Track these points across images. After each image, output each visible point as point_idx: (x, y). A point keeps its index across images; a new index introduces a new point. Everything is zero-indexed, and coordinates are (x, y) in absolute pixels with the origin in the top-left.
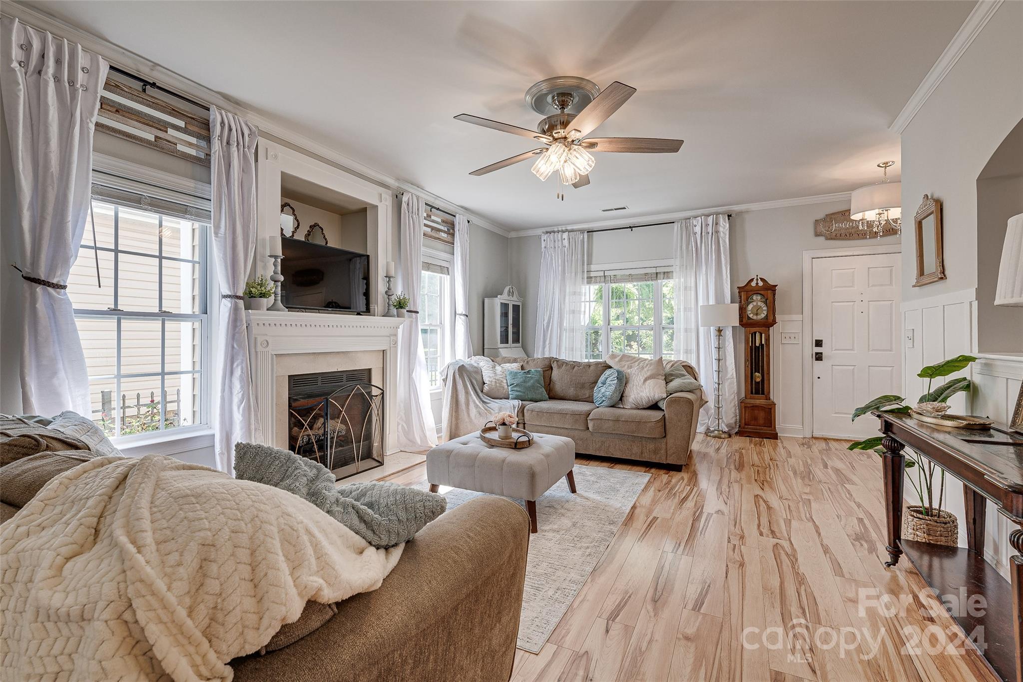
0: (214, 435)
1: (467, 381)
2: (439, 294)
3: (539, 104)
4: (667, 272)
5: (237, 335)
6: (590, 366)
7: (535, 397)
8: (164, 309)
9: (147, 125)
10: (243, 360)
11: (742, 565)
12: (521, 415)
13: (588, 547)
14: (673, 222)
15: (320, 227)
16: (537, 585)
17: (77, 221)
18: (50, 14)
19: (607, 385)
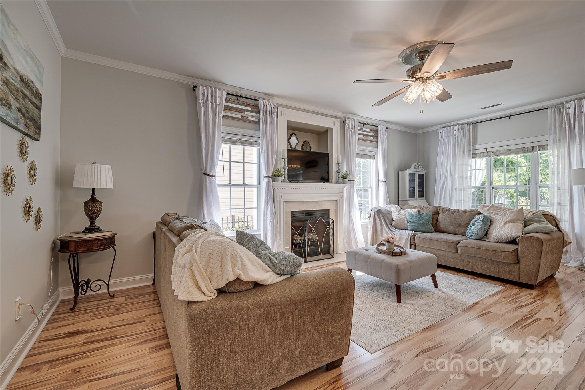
0: (261, 234)
1: (382, 218)
2: (369, 170)
3: (407, 60)
4: (542, 146)
5: (269, 193)
6: (466, 213)
7: (424, 230)
8: (245, 183)
9: (239, 112)
10: (271, 204)
12: (412, 240)
13: (429, 317)
14: (548, 108)
15: (308, 142)
16: (387, 326)
17: (217, 152)
18: (210, 80)
19: (475, 225)
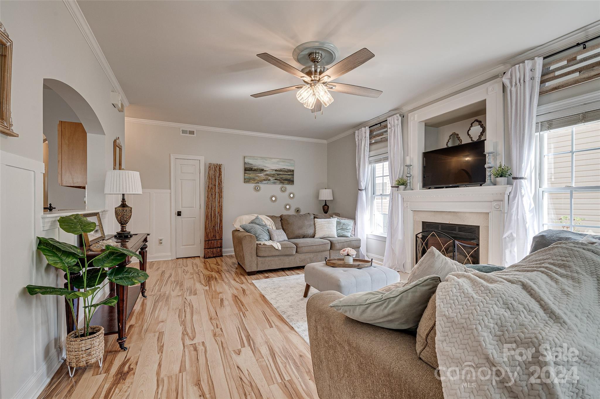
11: (211, 319)
